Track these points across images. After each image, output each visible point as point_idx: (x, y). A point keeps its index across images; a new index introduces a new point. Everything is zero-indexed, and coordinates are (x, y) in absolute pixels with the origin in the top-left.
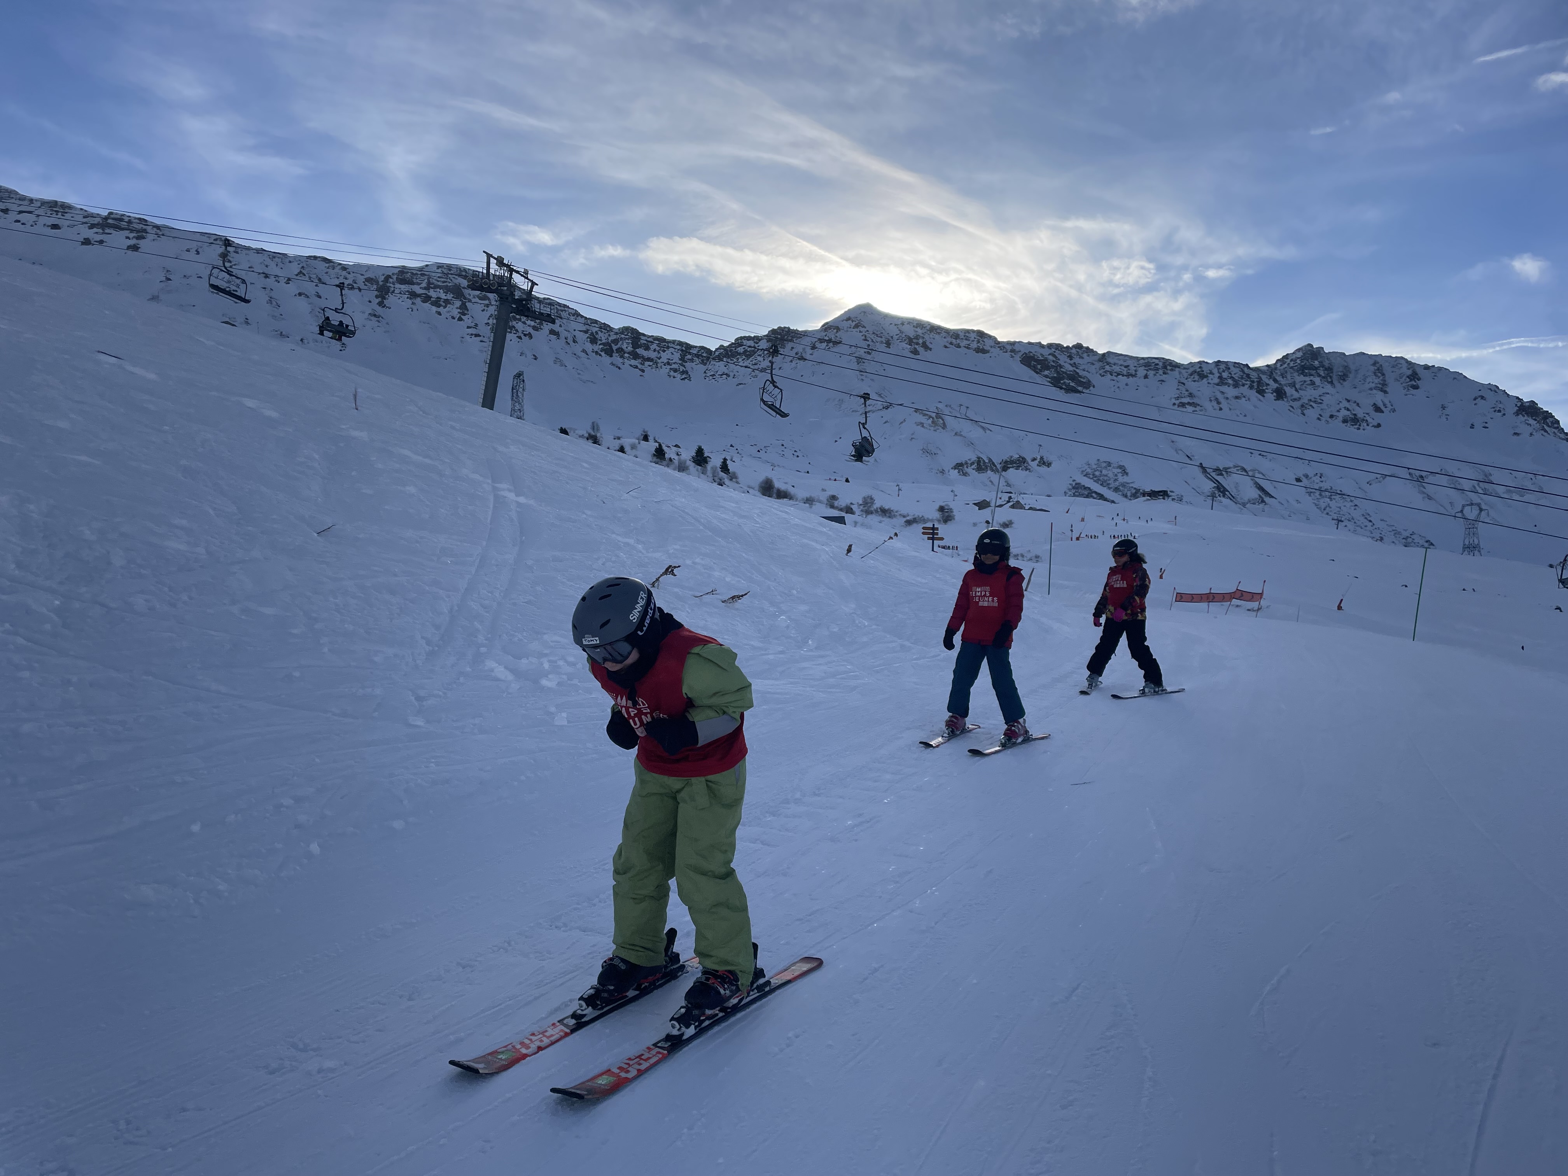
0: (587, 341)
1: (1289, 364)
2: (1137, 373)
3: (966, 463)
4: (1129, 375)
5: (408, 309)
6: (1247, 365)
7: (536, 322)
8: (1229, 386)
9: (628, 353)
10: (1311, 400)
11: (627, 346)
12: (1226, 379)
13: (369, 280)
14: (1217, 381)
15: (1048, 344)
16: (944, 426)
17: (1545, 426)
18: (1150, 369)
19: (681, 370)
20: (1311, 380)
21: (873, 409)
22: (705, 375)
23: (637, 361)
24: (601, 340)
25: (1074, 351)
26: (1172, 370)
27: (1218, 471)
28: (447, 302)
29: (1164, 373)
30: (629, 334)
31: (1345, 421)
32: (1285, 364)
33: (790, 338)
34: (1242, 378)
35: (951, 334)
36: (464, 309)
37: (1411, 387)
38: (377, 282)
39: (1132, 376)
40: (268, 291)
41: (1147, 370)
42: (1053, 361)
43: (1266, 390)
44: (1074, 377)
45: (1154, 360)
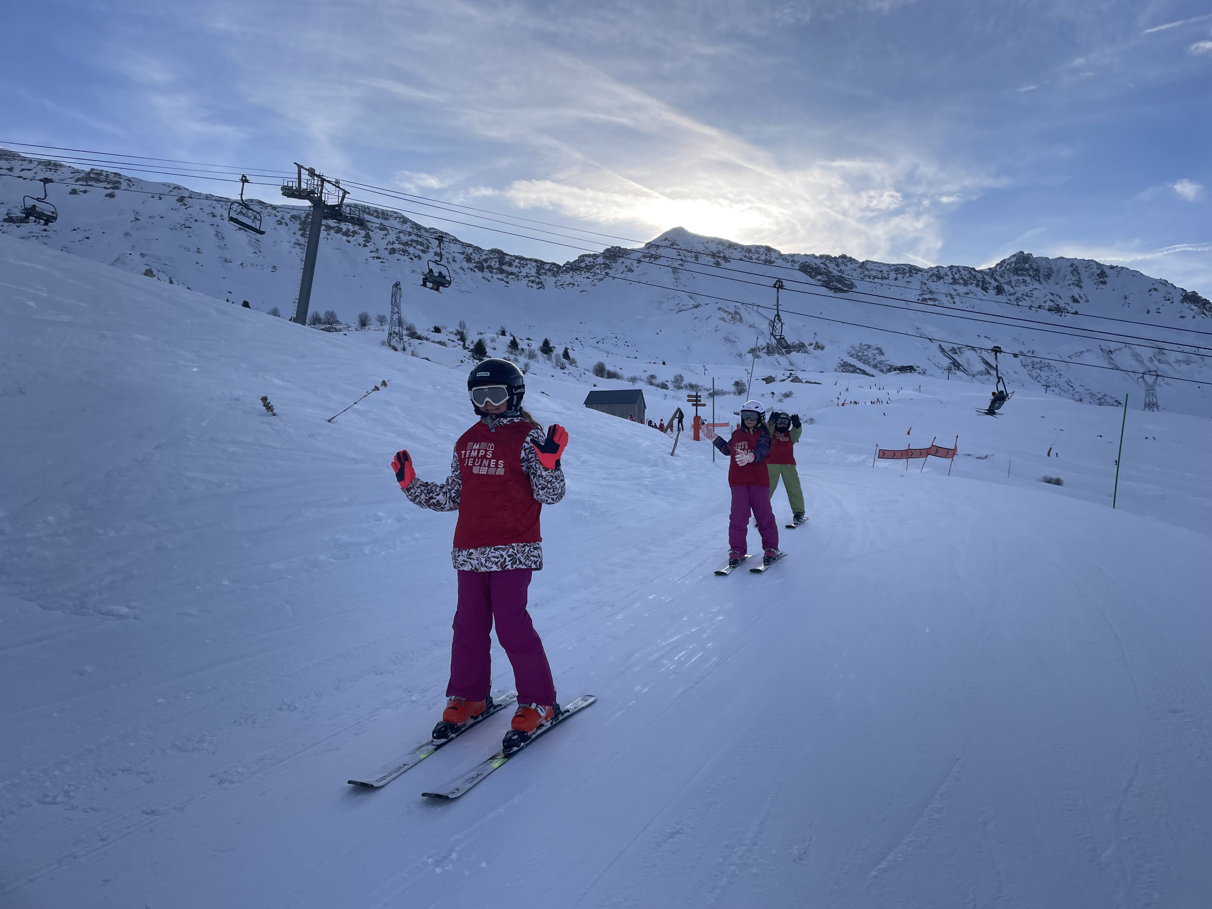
0: (464, 261)
1: (1006, 267)
2: (889, 276)
3: (759, 348)
4: (883, 278)
5: (324, 238)
6: (974, 268)
7: (424, 247)
8: (960, 285)
9: (496, 269)
10: (1023, 294)
11: (494, 263)
12: (958, 279)
13: (294, 217)
14: (951, 281)
15: (820, 255)
16: (741, 320)
17: (1204, 310)
18: (899, 273)
19: (537, 281)
20: (1023, 279)
21: (686, 308)
22: (555, 284)
23: (503, 275)
24: (474, 260)
25: (840, 260)
26: (916, 273)
27: (954, 350)
28: (354, 232)
29: (910, 276)
30: (497, 254)
31: (1050, 310)
32: (1003, 267)
33: (621, 255)
34: (970, 278)
35: (745, 249)
36: (368, 237)
37: (1100, 283)
38: (300, 218)
39: (886, 278)
40: (215, 227)
41: (897, 274)
42: (825, 269)
43: (989, 288)
44: (841, 280)
45: (902, 266)
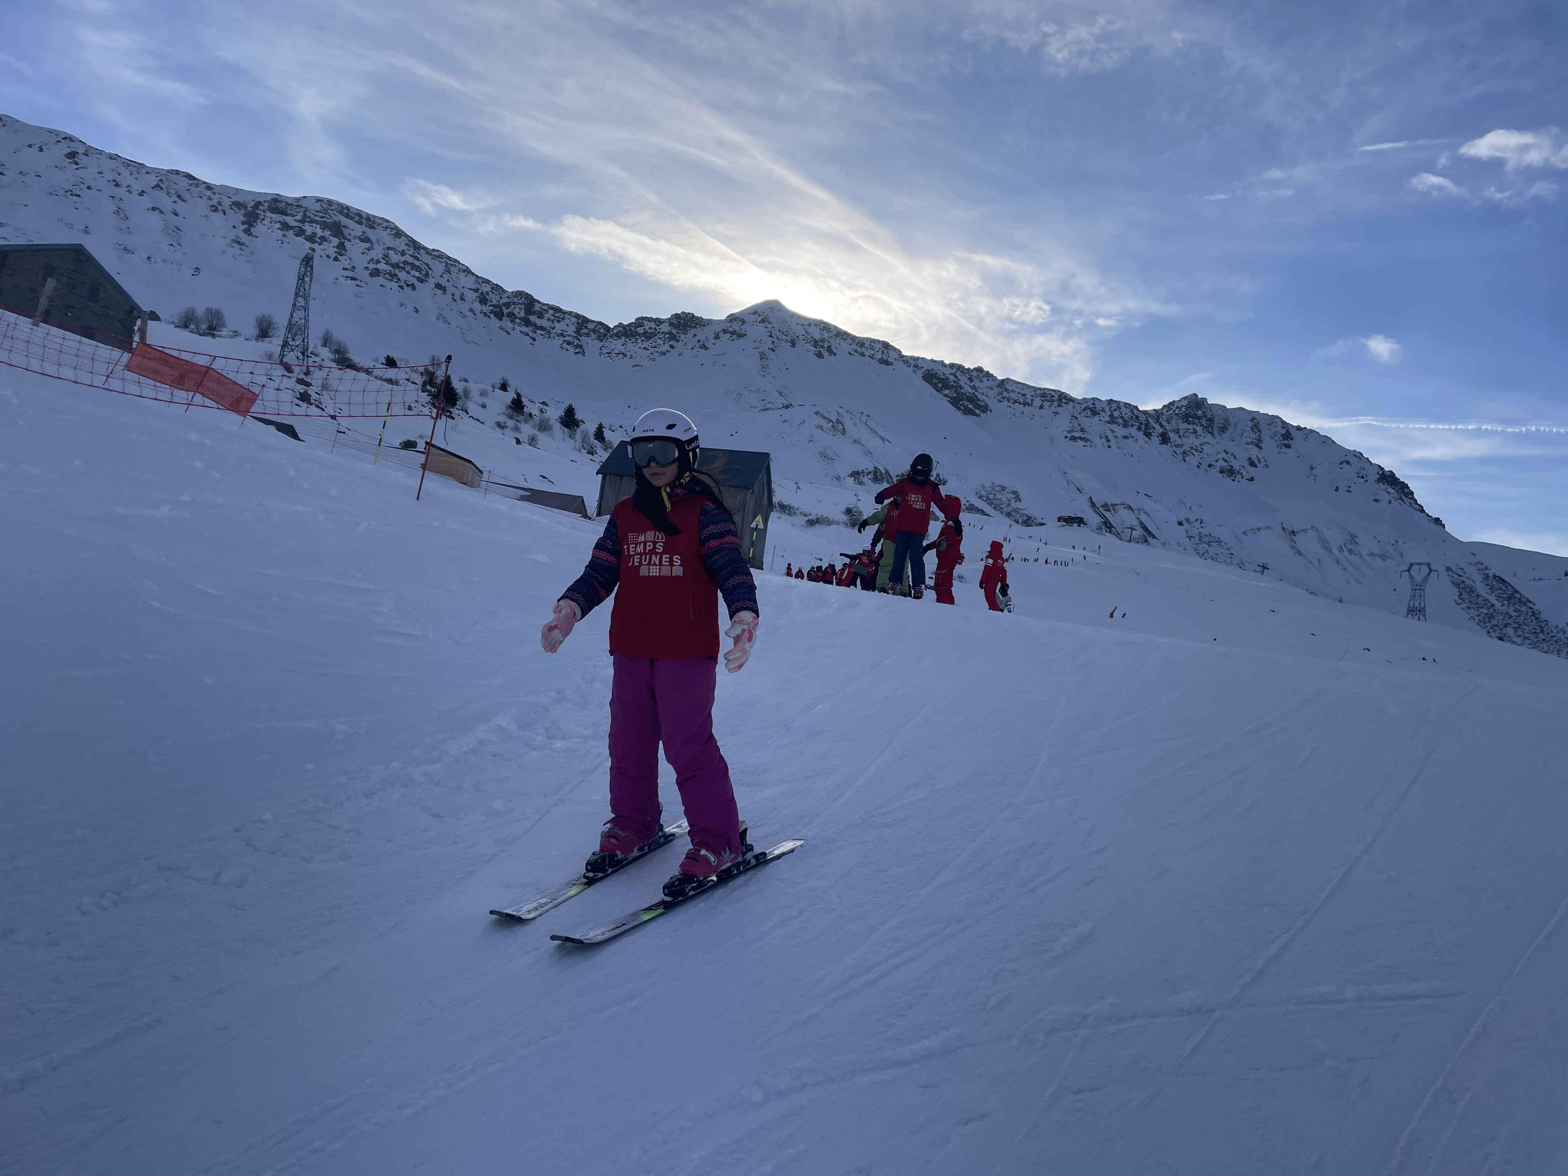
0: (476, 300)
1: (1174, 411)
2: (1034, 402)
3: (863, 472)
4: (1025, 404)
5: (278, 240)
6: (1137, 407)
7: (421, 274)
8: (1119, 425)
9: (520, 319)
10: (1192, 448)
11: (519, 311)
12: (1117, 418)
13: (237, 204)
14: (1108, 419)
15: (950, 363)
16: (844, 432)
17: (1402, 495)
18: (1046, 400)
19: (575, 344)
20: (1194, 429)
21: (773, 406)
22: (600, 351)
23: (529, 329)
24: (491, 302)
25: (974, 374)
26: (1066, 403)
27: (1106, 506)
28: (323, 239)
29: (1059, 406)
30: (523, 299)
31: (1222, 472)
32: (1170, 410)
33: (694, 325)
34: (1132, 419)
35: (857, 341)
36: (341, 248)
37: (1284, 446)
38: (246, 208)
39: (1029, 405)
40: (116, 200)
41: (1043, 401)
42: (954, 381)
43: (1153, 433)
44: (973, 399)
45: (1050, 392)
